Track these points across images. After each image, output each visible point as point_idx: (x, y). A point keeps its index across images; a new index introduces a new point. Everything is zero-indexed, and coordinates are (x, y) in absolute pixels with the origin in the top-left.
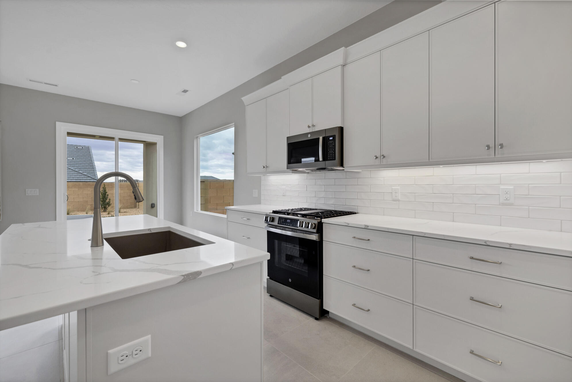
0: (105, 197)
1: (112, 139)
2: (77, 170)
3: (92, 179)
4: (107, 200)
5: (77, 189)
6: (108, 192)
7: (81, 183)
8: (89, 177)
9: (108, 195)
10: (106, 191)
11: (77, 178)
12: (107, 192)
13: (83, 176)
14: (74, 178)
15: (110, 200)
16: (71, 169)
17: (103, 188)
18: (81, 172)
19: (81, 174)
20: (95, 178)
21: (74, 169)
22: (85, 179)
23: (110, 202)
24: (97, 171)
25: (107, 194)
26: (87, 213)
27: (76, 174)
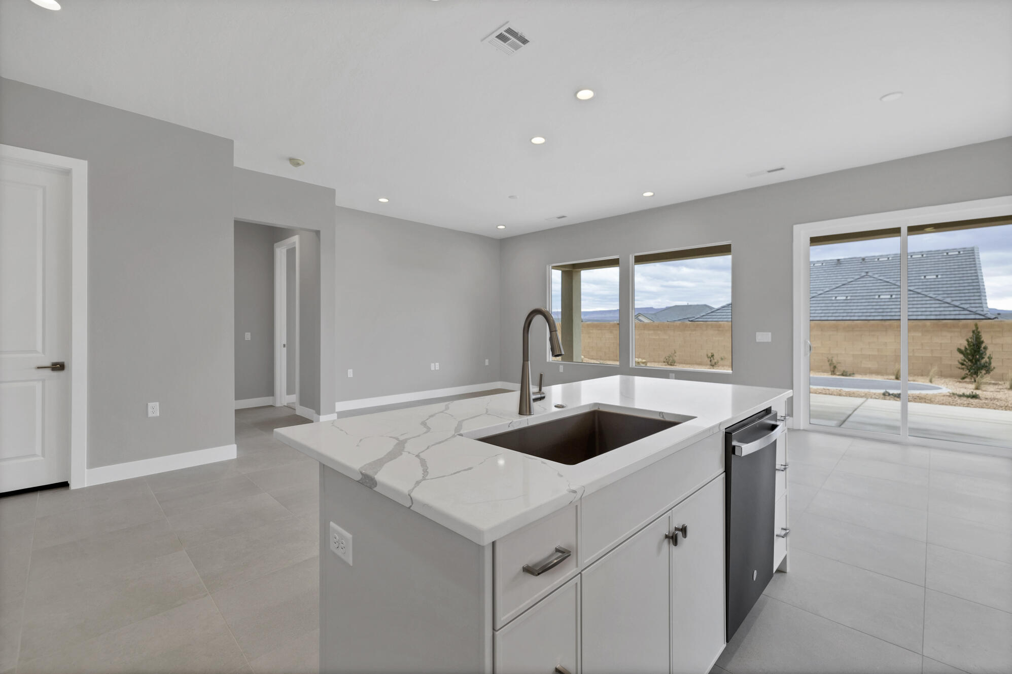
0: (979, 352)
1: (896, 231)
2: (940, 297)
3: (971, 313)
4: (983, 358)
5: (919, 334)
6: (985, 341)
7: (928, 323)
8: (964, 309)
9: (985, 348)
10: (982, 340)
11: (938, 313)
12: (982, 342)
13: (952, 309)
14: (933, 313)
15: (990, 358)
16: (929, 295)
17: (973, 332)
18: (948, 300)
19: (947, 305)
20: (977, 312)
21: (934, 296)
22: (953, 313)
23: (990, 363)
24: (987, 298)
25: (983, 346)
26: (931, 381)
27: (938, 305)
